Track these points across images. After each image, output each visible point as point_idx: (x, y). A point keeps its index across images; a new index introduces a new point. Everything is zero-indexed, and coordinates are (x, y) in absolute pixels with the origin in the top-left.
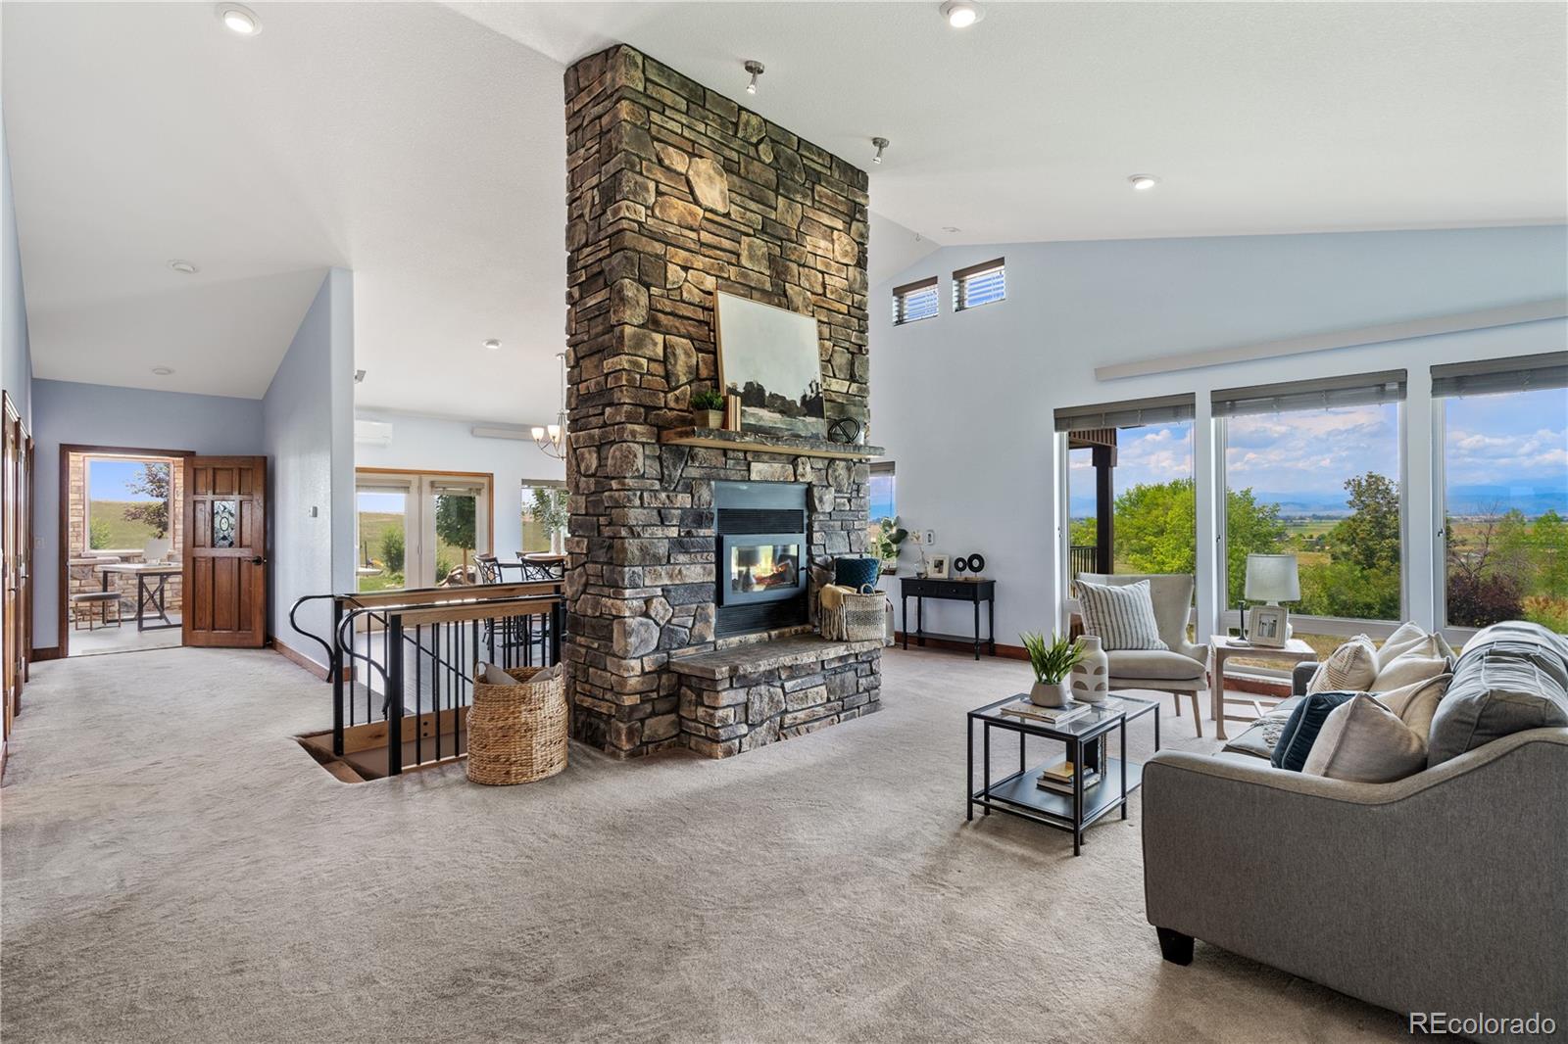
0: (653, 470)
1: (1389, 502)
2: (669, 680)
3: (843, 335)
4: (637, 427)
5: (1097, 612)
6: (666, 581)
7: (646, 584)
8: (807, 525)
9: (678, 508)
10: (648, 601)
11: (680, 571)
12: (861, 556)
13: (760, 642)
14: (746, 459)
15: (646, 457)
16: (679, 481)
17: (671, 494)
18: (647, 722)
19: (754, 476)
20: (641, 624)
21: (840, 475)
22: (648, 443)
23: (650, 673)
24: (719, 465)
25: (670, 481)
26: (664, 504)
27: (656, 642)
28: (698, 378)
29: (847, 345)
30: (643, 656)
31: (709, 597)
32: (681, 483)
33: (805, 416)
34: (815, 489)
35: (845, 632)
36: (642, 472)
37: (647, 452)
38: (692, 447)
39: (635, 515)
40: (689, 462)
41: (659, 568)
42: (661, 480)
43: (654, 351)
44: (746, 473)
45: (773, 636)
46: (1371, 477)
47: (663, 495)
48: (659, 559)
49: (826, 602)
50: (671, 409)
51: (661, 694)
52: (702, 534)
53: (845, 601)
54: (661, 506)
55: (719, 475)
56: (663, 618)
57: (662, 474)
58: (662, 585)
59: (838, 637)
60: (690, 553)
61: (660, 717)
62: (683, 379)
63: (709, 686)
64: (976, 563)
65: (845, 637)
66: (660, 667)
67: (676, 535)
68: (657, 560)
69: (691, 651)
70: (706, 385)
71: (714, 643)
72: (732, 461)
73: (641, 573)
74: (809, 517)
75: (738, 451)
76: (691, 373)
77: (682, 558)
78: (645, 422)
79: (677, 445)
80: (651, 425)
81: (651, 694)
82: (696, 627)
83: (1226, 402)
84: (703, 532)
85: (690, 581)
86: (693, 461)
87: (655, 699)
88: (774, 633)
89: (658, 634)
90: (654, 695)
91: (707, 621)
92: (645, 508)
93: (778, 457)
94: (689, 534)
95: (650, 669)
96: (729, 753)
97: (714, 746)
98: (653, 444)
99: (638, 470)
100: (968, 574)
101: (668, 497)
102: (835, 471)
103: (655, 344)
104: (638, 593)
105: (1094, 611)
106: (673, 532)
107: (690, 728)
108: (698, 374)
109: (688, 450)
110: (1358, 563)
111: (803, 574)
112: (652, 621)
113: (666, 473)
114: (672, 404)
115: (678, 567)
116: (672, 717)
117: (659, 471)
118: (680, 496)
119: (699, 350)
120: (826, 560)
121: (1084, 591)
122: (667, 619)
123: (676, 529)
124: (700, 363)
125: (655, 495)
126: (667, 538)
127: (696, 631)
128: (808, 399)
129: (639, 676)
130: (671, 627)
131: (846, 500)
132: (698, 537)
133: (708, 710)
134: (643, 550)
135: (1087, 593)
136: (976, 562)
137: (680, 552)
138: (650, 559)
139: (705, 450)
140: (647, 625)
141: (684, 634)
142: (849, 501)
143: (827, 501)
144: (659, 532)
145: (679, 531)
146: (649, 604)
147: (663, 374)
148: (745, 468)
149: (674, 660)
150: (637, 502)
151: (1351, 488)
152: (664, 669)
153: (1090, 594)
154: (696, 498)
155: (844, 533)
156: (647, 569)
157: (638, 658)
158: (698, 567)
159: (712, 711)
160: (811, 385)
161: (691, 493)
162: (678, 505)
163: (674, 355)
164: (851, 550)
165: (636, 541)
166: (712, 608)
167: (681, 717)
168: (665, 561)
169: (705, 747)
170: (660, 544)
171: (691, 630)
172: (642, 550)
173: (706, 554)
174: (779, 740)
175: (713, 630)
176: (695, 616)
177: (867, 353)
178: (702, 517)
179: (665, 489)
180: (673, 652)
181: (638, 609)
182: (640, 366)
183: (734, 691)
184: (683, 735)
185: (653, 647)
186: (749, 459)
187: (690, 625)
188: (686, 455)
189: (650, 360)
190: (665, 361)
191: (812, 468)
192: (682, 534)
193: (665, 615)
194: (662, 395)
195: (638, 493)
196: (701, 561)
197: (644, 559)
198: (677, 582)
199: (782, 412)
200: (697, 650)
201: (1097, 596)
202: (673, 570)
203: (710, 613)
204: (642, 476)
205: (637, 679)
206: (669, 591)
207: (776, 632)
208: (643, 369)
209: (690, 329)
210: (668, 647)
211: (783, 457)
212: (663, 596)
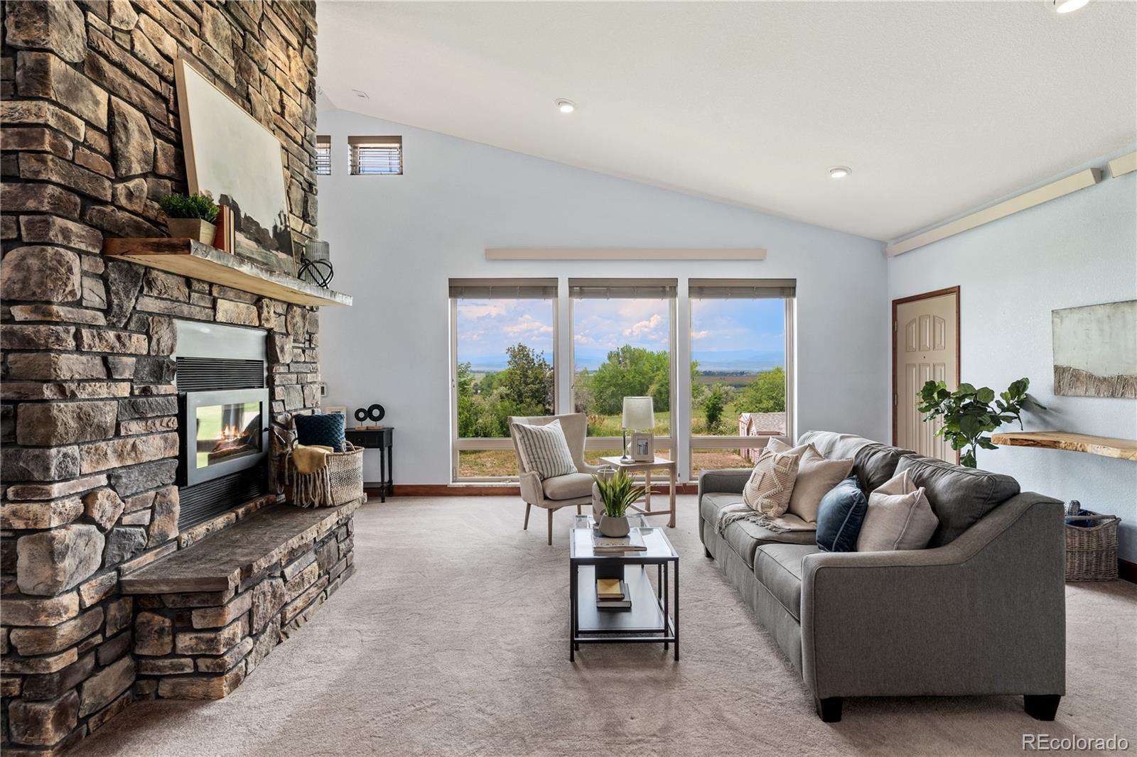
0: (94, 294)
1: (529, 362)
2: (120, 609)
3: (298, 167)
4: (71, 225)
5: (536, 448)
6: (114, 463)
7: (84, 471)
8: (267, 377)
9: (131, 355)
10: (88, 497)
11: (134, 446)
12: (313, 412)
13: (228, 526)
14: (210, 293)
15: (84, 274)
16: (131, 314)
17: (123, 334)
18: (87, 685)
19: (220, 317)
20: (80, 535)
21: (297, 322)
22: (88, 253)
23: (93, 606)
24: (181, 299)
25: (121, 314)
26: (112, 348)
27: (100, 559)
28: (153, 173)
29: (301, 179)
30: (79, 584)
31: (171, 477)
32: (135, 319)
33: (277, 250)
34: (277, 337)
35: (330, 498)
36: (78, 297)
37: (86, 267)
38: (148, 269)
39: (69, 365)
40: (146, 289)
41: (103, 444)
42: (107, 312)
43: (94, 112)
44: (210, 312)
45: (241, 516)
46: (520, 346)
47: (111, 335)
48: (106, 431)
49: (303, 466)
50: (121, 208)
51: (108, 634)
52: (163, 392)
53: (328, 463)
54: (107, 350)
55: (182, 312)
56: (110, 520)
57: (110, 303)
58: (108, 470)
59: (320, 503)
60: (146, 419)
61: (107, 669)
62: (137, 169)
63: (204, 602)
64: (376, 413)
65: (330, 502)
66: (105, 594)
67: (127, 394)
68: (101, 434)
69: (149, 557)
70: (166, 186)
71: (177, 539)
72: (197, 295)
73: (77, 454)
74: (270, 369)
75: (204, 282)
76: (146, 162)
77: (135, 427)
78: (81, 219)
79: (129, 263)
80: (91, 226)
81: (92, 640)
82: (156, 522)
83: (581, 288)
84: (163, 389)
85: (148, 458)
86: (151, 289)
87: (100, 645)
88: (241, 511)
89: (104, 544)
90: (98, 639)
91: (170, 511)
92: (82, 353)
93: (242, 295)
94: (146, 392)
95: (94, 601)
96: (236, 683)
97: (215, 681)
98: (95, 255)
99: (72, 293)
100: (369, 423)
101: (119, 338)
102: (293, 317)
103: (97, 103)
104: (73, 487)
105: (533, 447)
106: (123, 390)
107: (159, 668)
108: (155, 166)
109: (142, 271)
110: (514, 400)
111: (265, 435)
112: (93, 528)
113: (116, 301)
114: (123, 201)
115: (131, 441)
116: (126, 662)
117: (104, 298)
118: (135, 337)
119: (157, 134)
120: (286, 419)
121: (524, 432)
122: (116, 519)
123: (127, 385)
124: (159, 153)
125: (99, 334)
126: (115, 398)
127: (155, 530)
128: (278, 231)
129: (75, 618)
130: (122, 530)
131: (301, 350)
132: (158, 395)
133: (201, 635)
134: (83, 419)
135: (526, 433)
136: (374, 411)
137: (132, 419)
138: (90, 431)
139: (164, 276)
140: (89, 534)
141: (139, 536)
142: (304, 352)
143: (288, 350)
144: (103, 390)
145: (132, 388)
146: (89, 501)
147: (107, 151)
148: (210, 306)
149: (128, 578)
150: (71, 344)
151: (509, 353)
152: (115, 593)
153: (529, 434)
154: (154, 341)
155: (299, 387)
156: (85, 447)
157: (72, 590)
158: (158, 437)
159: (212, 635)
160: (279, 215)
161: (147, 333)
162: (132, 350)
163: (125, 128)
164: (304, 406)
165: (70, 404)
166: (174, 494)
167: (137, 658)
168: (112, 433)
169: (198, 688)
170: (108, 408)
171: (147, 528)
172: (80, 418)
173: (166, 419)
174: (280, 642)
175: (176, 522)
176: (153, 508)
177: (316, 195)
178: (161, 368)
179: (112, 326)
180: (125, 566)
181: (73, 513)
182: (74, 129)
183: (240, 598)
184: (143, 683)
185: (96, 565)
186: (215, 294)
187: (147, 521)
188: (143, 279)
189: (89, 124)
190: (110, 133)
191: (275, 312)
192: (137, 392)
193: (114, 513)
194: (107, 183)
195: (73, 329)
196: (160, 429)
197: (82, 432)
198: (129, 462)
199: (257, 241)
200: (156, 554)
201: (534, 435)
202: (124, 446)
203: (173, 501)
204: (78, 304)
205: (73, 623)
206: (119, 477)
207: (243, 509)
208: (78, 135)
209: (145, 99)
210: (117, 560)
211: (248, 296)
212: (110, 486)
